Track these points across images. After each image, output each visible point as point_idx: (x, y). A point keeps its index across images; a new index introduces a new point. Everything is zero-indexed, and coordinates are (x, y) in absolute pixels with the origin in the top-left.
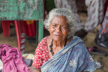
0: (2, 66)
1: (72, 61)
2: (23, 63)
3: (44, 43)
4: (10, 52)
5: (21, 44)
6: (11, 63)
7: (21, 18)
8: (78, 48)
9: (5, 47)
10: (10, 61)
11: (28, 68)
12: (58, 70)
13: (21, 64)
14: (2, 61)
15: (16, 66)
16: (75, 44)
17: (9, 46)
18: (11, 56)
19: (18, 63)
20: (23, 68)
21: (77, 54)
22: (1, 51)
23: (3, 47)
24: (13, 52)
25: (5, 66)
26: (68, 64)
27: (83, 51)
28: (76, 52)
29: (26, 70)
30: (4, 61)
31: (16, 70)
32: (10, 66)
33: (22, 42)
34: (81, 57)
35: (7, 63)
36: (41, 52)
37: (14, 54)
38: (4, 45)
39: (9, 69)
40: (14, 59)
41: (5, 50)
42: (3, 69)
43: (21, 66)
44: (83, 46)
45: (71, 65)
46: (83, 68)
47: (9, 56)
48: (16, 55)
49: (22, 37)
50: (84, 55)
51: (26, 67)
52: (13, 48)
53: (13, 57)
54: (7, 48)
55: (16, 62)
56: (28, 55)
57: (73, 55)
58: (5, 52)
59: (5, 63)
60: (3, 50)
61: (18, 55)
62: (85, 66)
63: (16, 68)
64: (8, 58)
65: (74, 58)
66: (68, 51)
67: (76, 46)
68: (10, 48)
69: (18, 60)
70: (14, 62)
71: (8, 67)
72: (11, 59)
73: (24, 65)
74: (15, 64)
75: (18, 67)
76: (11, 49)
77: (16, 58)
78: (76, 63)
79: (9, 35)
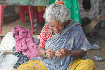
0: (15, 43)
1: (70, 40)
2: (32, 42)
3: (46, 27)
4: (22, 33)
5: (34, 28)
6: (23, 41)
7: (31, 4)
8: (75, 29)
9: (18, 28)
10: (22, 40)
11: (36, 46)
12: (59, 47)
13: (31, 42)
14: (16, 39)
15: (26, 43)
16: (73, 26)
17: (22, 28)
18: (23, 36)
19: (29, 42)
20: (32, 46)
21: (74, 34)
22: (15, 31)
23: (17, 28)
24: (25, 32)
25: (18, 43)
26: (67, 43)
27: (79, 32)
28: (73, 33)
29: (35, 48)
30: (17, 40)
31: (26, 47)
32: (22, 44)
33: (34, 26)
34: (77, 37)
35: (19, 42)
36: (45, 34)
37: (26, 34)
38: (18, 27)
39: (21, 46)
40: (25, 38)
41: (18, 30)
42: (16, 46)
43: (30, 44)
44: (79, 28)
45: (69, 44)
46: (78, 47)
47: (21, 36)
48: (27, 35)
49: (35, 22)
50: (79, 36)
51: (35, 45)
52: (25, 29)
53: (24, 37)
54: (20, 29)
55: (27, 41)
56: (37, 36)
57: (71, 36)
58: (18, 32)
59: (18, 41)
60: (17, 30)
61: (29, 35)
62: (80, 45)
63: (27, 45)
64: (21, 37)
65: (72, 37)
66: (67, 32)
67: (74, 28)
68: (22, 29)
69: (29, 39)
70: (25, 41)
71: (20, 44)
72: (22, 38)
73: (33, 43)
74: (26, 42)
75: (28, 45)
76: (24, 30)
77: (27, 37)
78: (72, 42)
79: (25, 21)
